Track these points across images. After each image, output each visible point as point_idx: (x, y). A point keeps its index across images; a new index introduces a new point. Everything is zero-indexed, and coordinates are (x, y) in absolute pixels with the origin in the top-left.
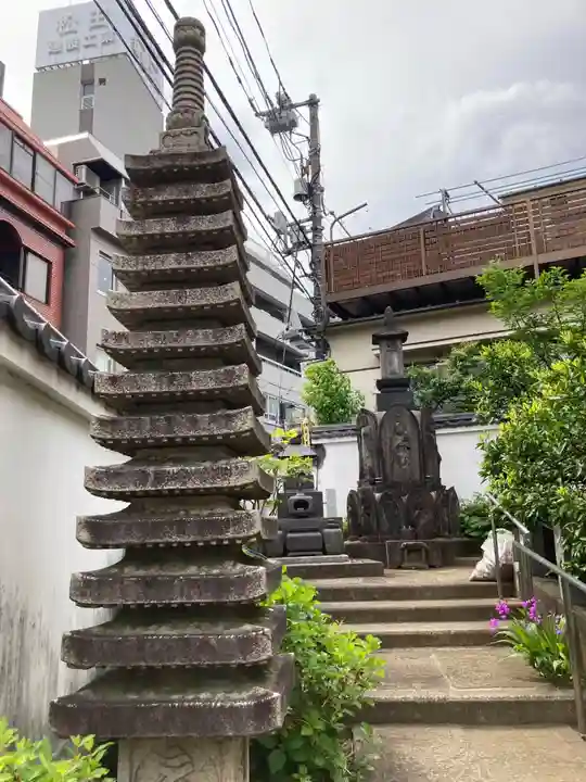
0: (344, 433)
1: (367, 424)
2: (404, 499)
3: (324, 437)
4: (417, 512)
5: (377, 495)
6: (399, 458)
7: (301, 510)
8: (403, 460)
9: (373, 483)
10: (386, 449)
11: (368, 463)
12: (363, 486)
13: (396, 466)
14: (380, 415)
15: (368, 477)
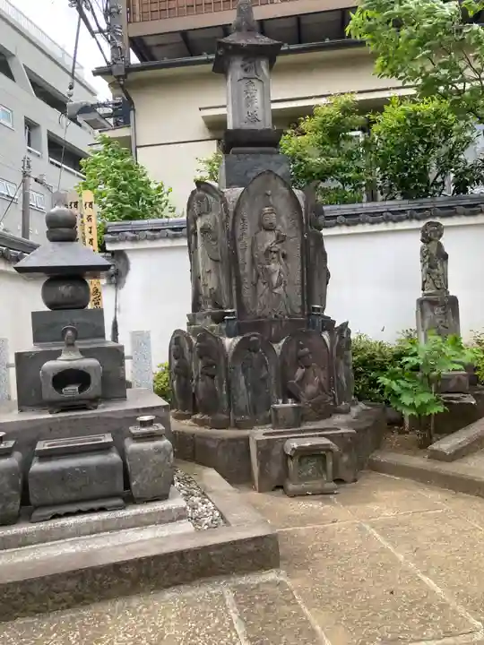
0: (157, 234)
1: (209, 210)
2: (278, 347)
3: (126, 239)
4: (300, 372)
5: (229, 343)
6: (269, 273)
7: (71, 390)
8: (275, 279)
9: (219, 319)
10: (245, 257)
11: (211, 282)
12: (200, 324)
13: (262, 287)
14: (234, 193)
15: (209, 308)
